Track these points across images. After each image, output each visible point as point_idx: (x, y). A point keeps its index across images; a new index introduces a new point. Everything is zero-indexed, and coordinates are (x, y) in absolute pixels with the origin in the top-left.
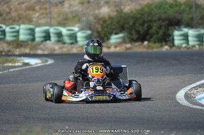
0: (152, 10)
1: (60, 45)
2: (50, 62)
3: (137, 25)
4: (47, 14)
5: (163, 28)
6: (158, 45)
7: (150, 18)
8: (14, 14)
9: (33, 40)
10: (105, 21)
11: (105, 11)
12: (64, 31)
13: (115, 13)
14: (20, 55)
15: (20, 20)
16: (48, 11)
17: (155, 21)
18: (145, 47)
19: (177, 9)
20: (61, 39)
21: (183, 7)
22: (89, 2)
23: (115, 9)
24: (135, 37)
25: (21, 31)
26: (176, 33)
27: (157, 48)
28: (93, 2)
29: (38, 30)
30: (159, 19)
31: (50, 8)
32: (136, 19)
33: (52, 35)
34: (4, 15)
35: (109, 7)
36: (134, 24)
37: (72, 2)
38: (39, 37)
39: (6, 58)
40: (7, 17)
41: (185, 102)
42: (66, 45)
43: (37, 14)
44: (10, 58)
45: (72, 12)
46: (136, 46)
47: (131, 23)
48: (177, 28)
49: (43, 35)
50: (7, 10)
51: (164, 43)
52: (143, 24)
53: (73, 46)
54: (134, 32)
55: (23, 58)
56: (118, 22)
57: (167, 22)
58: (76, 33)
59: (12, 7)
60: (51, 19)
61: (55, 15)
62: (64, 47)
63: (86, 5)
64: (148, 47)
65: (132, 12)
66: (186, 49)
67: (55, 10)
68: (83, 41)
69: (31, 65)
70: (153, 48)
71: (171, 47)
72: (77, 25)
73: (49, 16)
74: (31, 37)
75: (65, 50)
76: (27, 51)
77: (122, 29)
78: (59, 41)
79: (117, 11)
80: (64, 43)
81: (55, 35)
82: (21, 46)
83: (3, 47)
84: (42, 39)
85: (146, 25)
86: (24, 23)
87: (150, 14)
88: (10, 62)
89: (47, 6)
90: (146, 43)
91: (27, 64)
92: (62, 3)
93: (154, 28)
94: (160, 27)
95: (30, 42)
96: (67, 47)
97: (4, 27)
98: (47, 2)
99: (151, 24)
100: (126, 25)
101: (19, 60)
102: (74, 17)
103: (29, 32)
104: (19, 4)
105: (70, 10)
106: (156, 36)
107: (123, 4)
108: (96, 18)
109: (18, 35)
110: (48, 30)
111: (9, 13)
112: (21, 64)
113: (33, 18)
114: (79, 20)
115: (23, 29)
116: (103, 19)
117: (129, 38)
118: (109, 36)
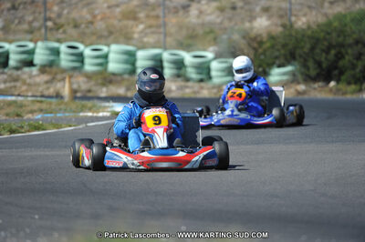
0: (346, 25)
1: (180, 82)
3: (318, 51)
4: (158, 26)
6: (353, 87)
7: (341, 39)
8: (100, 25)
9: (133, 72)
10: (261, 43)
11: (262, 24)
12: (188, 58)
13: (280, 29)
14: (108, 99)
15: (110, 35)
16: (161, 21)
18: (331, 90)
20: (182, 72)
22: (234, 8)
23: (279, 22)
24: (313, 73)
25: (112, 56)
27: (353, 92)
28: (242, 8)
29: (141, 54)
30: (357, 42)
31: (165, 17)
32: (316, 41)
33: (166, 64)
34: (83, 26)
35: (270, 18)
36: (313, 49)
37: (204, 7)
39: (84, 102)
40: (87, 31)
42: (190, 84)
43: (141, 27)
44: (89, 104)
45: (203, 25)
46: (315, 89)
47: (306, 50)
49: (149, 63)
50: (89, 17)
52: (327, 51)
53: (202, 84)
54: (311, 64)
55: (111, 104)
56: (284, 46)
58: (210, 61)
59: (97, 12)
60: (165, 35)
61: (173, 30)
62: (187, 87)
63: (229, 13)
64: (337, 91)
65: (309, 27)
67: (173, 20)
68: (221, 76)
70: (345, 93)
72: (211, 49)
73: (162, 30)
74: (128, 67)
75: (188, 92)
76: (121, 91)
77: (290, 57)
78: (178, 76)
79: (284, 26)
80: (188, 80)
81: (172, 66)
82: (111, 82)
83: (78, 83)
85: (333, 52)
86: (117, 42)
87: (341, 32)
88: (90, 110)
89: (159, 12)
90: (332, 84)
92: (186, 8)
93: (347, 57)
94: (359, 57)
95: (126, 76)
96: (192, 87)
97: (81, 47)
98: (159, 6)
99: (343, 50)
100: (299, 52)
101: (109, 107)
102: (206, 34)
103: (125, 57)
104: (109, 7)
105: (200, 21)
106: (352, 72)
107: (294, 12)
108: (244, 38)
109: (107, 62)
110: (160, 55)
111: (92, 23)
112: (108, 114)
113: (133, 33)
114: (215, 39)
115: (115, 52)
116: (259, 39)
117: (302, 74)
118: (267, 70)
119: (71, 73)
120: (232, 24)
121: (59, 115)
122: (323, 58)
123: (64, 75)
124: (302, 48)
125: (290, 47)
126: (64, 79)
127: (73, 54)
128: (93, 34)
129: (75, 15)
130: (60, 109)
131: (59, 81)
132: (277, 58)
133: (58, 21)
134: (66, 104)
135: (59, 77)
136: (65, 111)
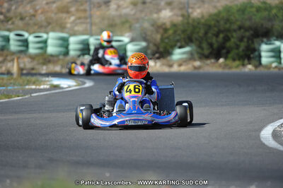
0: (231, 15)
2: (89, 84)
3: (210, 35)
4: (86, 18)
5: (245, 40)
6: (237, 63)
7: (227, 26)
8: (41, 18)
9: (67, 53)
10: (166, 30)
11: (166, 15)
13: (180, 19)
14: (48, 75)
15: (48, 26)
16: (88, 13)
17: (235, 31)
18: (220, 66)
19: (265, 14)
21: (274, 11)
22: (144, 3)
23: (179, 13)
24: (206, 52)
25: (50, 42)
26: (264, 47)
27: (237, 67)
28: (151, 3)
29: (72, 40)
30: (240, 28)
31: (91, 10)
32: (208, 27)
33: (92, 47)
34: (27, 18)
35: (172, 10)
36: (206, 33)
37: (121, 3)
38: (75, 50)
39: (28, 78)
40: (31, 22)
41: (271, 143)
43: (72, 18)
44: (34, 79)
45: (120, 16)
46: (208, 65)
47: (201, 34)
48: (265, 40)
49: (80, 46)
50: (32, 11)
51: (246, 61)
52: (217, 35)
54: (205, 45)
55: (50, 78)
56: (184, 31)
57: (251, 32)
58: (126, 44)
59: (38, 7)
60: (91, 24)
61: (96, 20)
63: (140, 6)
64: (225, 66)
65: (203, 17)
66: (276, 70)
67: (97, 13)
69: (63, 88)
70: (230, 68)
71: (256, 67)
72: (127, 34)
73: (88, 20)
74: (63, 49)
76: (58, 69)
77: (188, 40)
79: (183, 16)
82: (49, 61)
83: (24, 63)
84: (79, 53)
85: (221, 36)
86: (53, 30)
87: (227, 20)
88: (34, 83)
89: (86, 6)
90: (221, 60)
91: (56, 87)
92: (107, 3)
93: (232, 40)
94: (241, 40)
95: (61, 57)
97: (26, 35)
98: (86, 2)
99: (229, 35)
100: (195, 36)
101: (48, 81)
102: (123, 23)
103: (60, 42)
104: (47, 4)
105: (118, 13)
106: (236, 51)
107: (191, 6)
108: (153, 25)
109: (46, 47)
110: (87, 40)
111: (34, 16)
112: (48, 87)
113: (66, 23)
114: (130, 27)
115: (52, 39)
116: (164, 26)
117: (198, 53)
118: (170, 50)
119: (18, 55)
120: (143, 15)
121: (9, 88)
122: (214, 40)
123: (13, 57)
124: (198, 33)
125: (189, 32)
126: (13, 60)
127: (19, 41)
128: (35, 24)
129: (20, 10)
130: (11, 83)
131: (10, 61)
132: (178, 41)
133: (8, 15)
134: (15, 79)
135: (9, 58)
136: (14, 85)
